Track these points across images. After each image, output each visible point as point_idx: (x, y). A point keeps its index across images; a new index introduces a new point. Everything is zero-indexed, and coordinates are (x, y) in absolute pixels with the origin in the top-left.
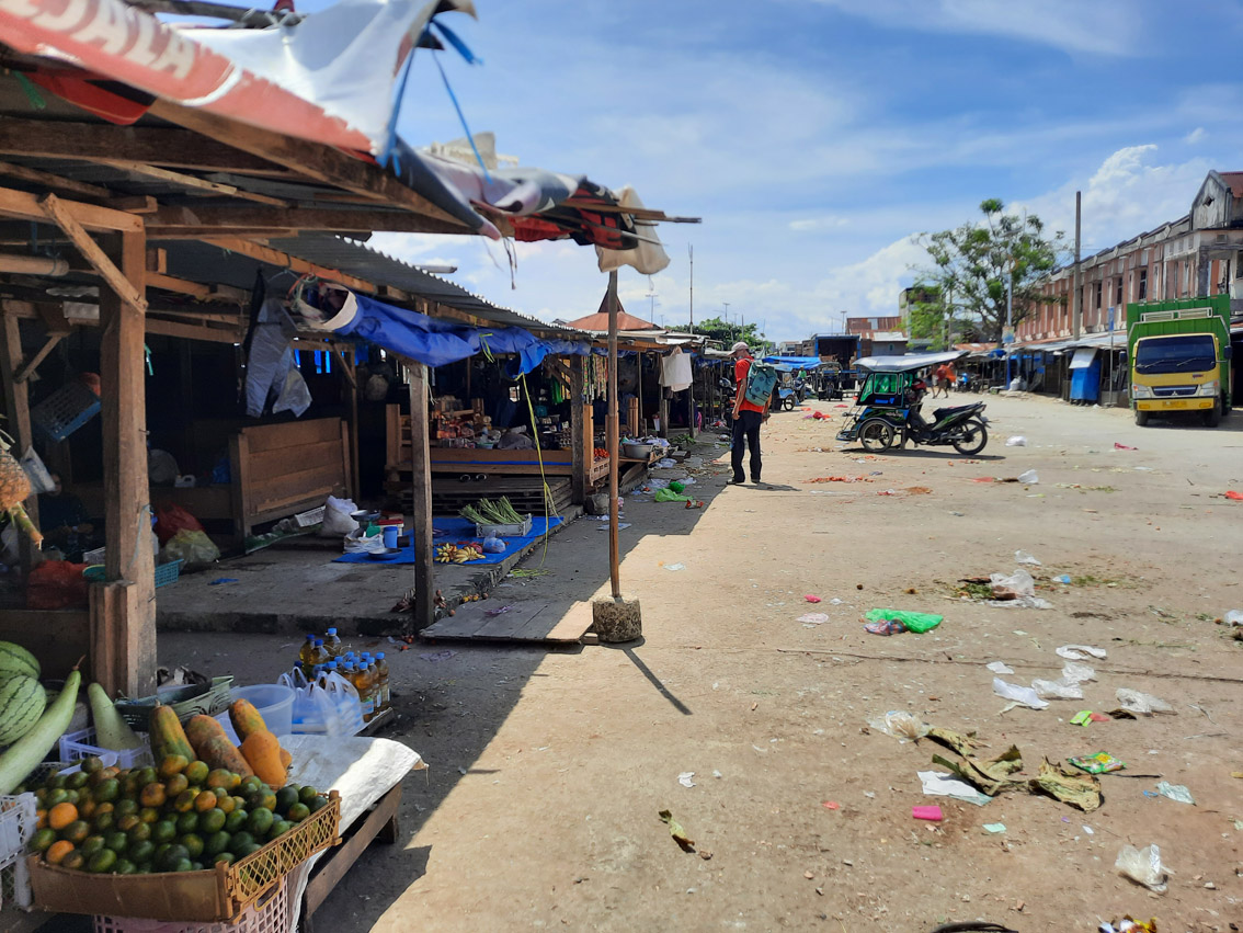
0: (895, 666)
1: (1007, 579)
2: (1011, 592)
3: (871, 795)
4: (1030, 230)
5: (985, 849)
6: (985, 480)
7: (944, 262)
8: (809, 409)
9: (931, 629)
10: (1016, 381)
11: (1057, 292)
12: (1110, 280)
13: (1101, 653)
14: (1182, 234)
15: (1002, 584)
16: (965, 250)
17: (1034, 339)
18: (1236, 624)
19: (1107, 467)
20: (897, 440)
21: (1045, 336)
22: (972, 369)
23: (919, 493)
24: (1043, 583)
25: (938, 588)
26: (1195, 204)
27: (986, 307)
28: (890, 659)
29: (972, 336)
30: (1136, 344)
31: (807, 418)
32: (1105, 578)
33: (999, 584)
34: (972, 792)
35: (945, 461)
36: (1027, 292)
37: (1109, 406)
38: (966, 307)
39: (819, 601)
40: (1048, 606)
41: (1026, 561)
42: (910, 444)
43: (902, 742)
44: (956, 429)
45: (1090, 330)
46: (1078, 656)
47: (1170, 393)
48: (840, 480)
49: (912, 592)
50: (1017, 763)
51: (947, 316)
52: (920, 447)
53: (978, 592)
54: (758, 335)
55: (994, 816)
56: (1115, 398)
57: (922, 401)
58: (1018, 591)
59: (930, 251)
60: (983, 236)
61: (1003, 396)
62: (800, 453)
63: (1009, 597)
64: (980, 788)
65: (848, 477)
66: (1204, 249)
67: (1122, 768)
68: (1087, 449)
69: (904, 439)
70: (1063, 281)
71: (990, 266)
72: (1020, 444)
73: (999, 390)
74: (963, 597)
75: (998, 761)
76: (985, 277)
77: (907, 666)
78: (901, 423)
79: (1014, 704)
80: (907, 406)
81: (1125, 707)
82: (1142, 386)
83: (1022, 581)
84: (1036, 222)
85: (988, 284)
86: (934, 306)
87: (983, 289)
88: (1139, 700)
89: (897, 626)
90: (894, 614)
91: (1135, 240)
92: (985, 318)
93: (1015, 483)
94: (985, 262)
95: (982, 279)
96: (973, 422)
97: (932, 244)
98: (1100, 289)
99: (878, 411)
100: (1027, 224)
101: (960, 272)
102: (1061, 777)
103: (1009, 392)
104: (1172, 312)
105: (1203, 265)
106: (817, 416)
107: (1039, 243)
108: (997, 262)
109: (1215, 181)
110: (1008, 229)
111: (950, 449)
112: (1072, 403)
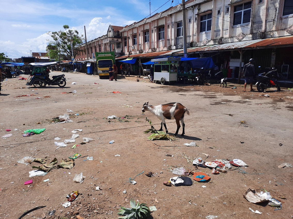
0: (29, 145)
1: (62, 116)
2: (64, 119)
3: (13, 182)
4: (76, 34)
5: (42, 187)
6: (65, 93)
7: (56, 39)
8: (21, 77)
9: (42, 132)
10: (76, 69)
11: (83, 49)
12: (94, 47)
13: (81, 130)
14: (106, 38)
15: (62, 118)
16: (61, 37)
17: (80, 60)
18: (109, 119)
19: (92, 88)
20: (43, 85)
21: (82, 59)
22: (66, 67)
23: (47, 97)
24: (72, 116)
25: (46, 121)
26: (108, 32)
27: (67, 51)
28: (28, 143)
29: (65, 58)
30: (98, 61)
31: (20, 79)
32: (86, 113)
33: (61, 118)
34: (43, 173)
35: (56, 89)
36: (77, 48)
37: (95, 75)
38: (63, 51)
39: (10, 130)
40: (72, 121)
41: (69, 111)
42: (47, 85)
43: (26, 165)
44: (59, 81)
45: (91, 58)
46: (75, 132)
47: (105, 72)
48: (26, 96)
49: (39, 123)
50: (56, 162)
51: (59, 53)
52: (50, 86)
53: (56, 121)
54: (5, 56)
55: (47, 177)
56: (96, 73)
57: (49, 74)
58: (66, 119)
59: (52, 36)
60: (65, 34)
61: (73, 73)
62: (15, 89)
63: (64, 120)
64: (45, 171)
65: (28, 95)
66: (110, 42)
67: (80, 156)
68: (89, 84)
69: (45, 85)
70: (84, 46)
71: (67, 42)
72: (75, 84)
73: (72, 71)
74: (52, 123)
75: (51, 163)
76: (67, 44)
77: (33, 143)
78: (44, 80)
79: (59, 147)
80: (45, 76)
81: (84, 142)
82: (100, 70)
83: (66, 117)
84: (77, 32)
85: (67, 46)
86: (55, 50)
87: (66, 47)
88: (87, 139)
89: (32, 133)
90: (31, 130)
91: (98, 38)
92: (67, 54)
93: (71, 93)
94: (66, 41)
95: (66, 45)
96: (62, 79)
97: (52, 35)
98: (92, 49)
99: (37, 77)
100: (75, 32)
101: (60, 42)
102: (66, 162)
103: (74, 72)
104: (104, 54)
105: (110, 45)
106: (23, 79)
107: (78, 37)
108: (69, 40)
109: (111, 27)
110: (71, 33)
111: (57, 86)
112: (88, 74)
